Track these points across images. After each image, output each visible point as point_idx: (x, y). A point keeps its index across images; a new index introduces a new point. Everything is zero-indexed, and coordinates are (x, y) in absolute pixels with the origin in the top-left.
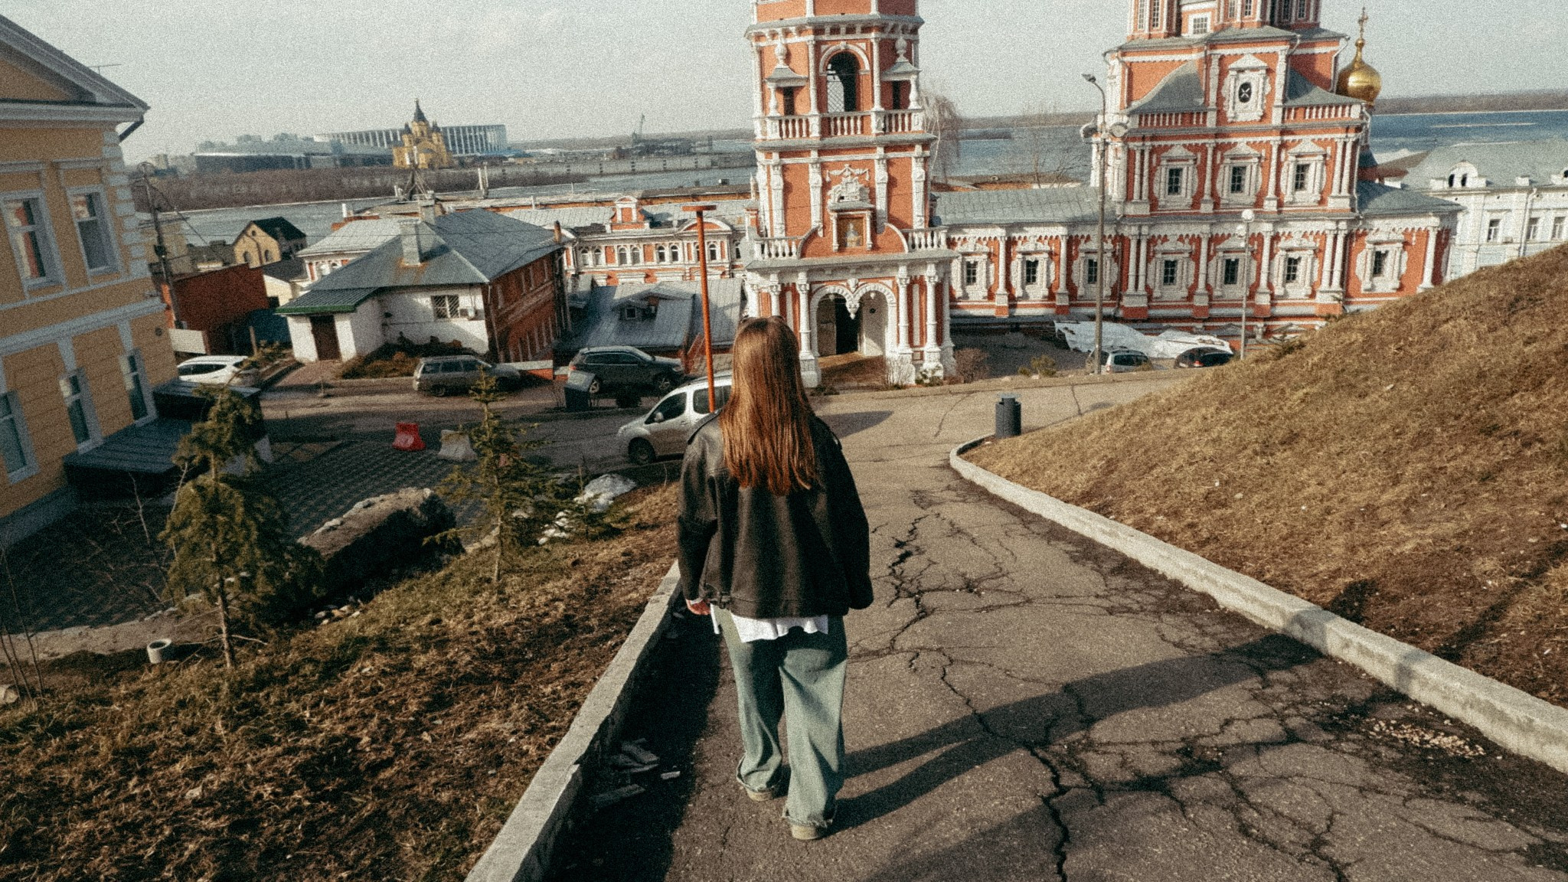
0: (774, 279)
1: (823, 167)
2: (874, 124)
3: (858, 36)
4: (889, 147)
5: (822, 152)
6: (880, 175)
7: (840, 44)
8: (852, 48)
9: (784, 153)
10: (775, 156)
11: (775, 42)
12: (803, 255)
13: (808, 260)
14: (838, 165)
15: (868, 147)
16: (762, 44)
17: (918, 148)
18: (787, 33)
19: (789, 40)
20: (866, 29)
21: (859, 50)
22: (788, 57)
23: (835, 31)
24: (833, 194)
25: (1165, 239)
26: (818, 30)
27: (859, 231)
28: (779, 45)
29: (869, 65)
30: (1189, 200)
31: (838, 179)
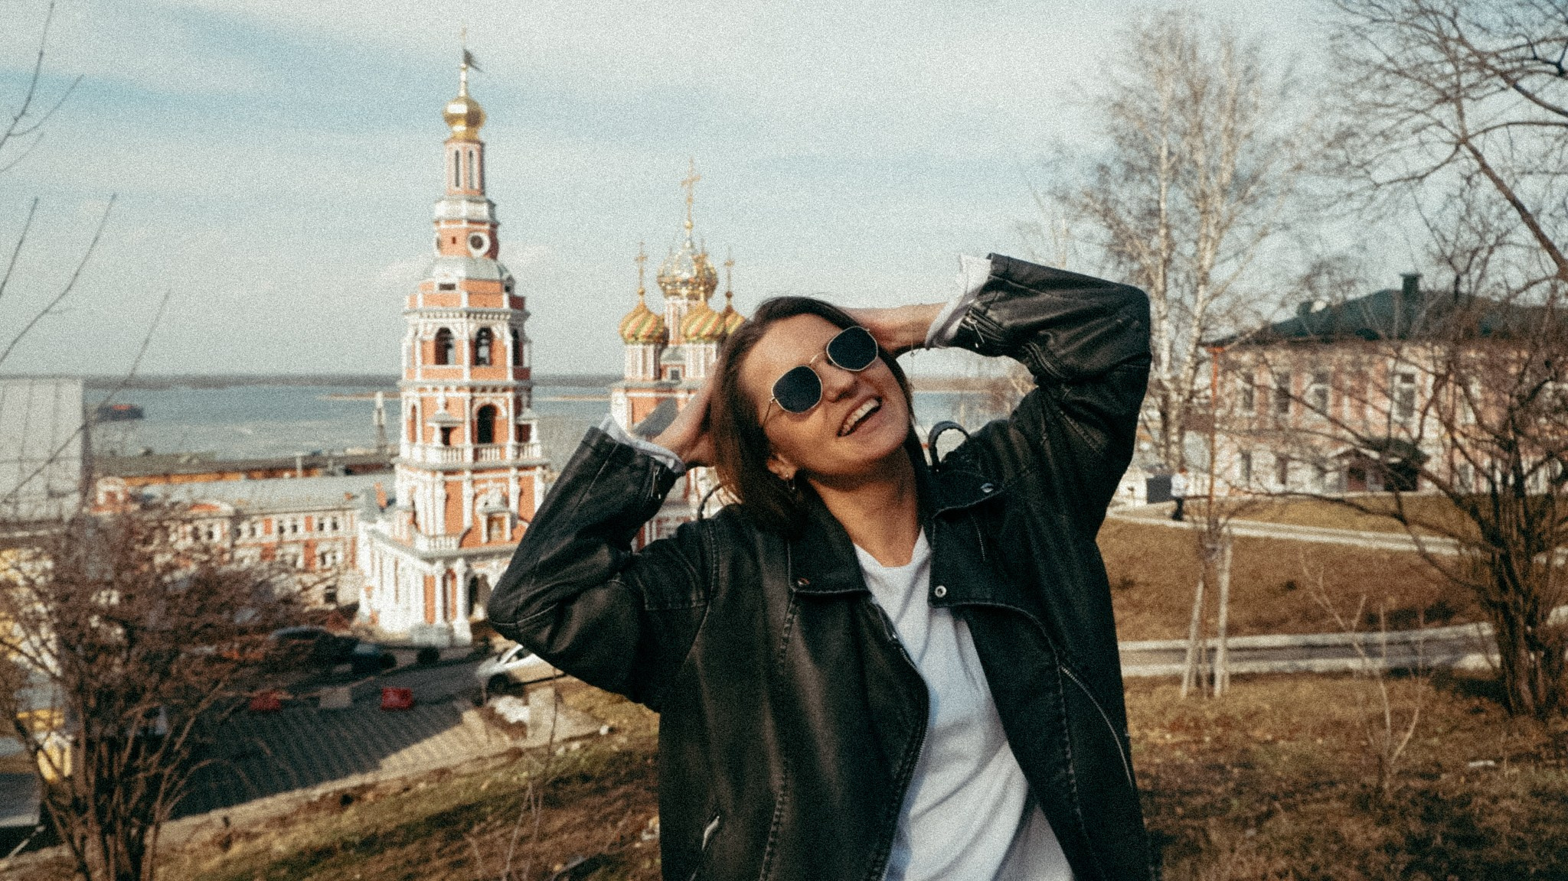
0: (439, 565)
1: (474, 482)
2: (510, 453)
3: (498, 394)
4: (521, 468)
5: (474, 471)
6: (514, 488)
7: (487, 398)
8: (495, 402)
9: (447, 472)
10: (440, 475)
11: (436, 394)
12: (461, 545)
13: (464, 550)
14: (485, 481)
15: (506, 468)
16: (424, 394)
17: (539, 470)
18: (447, 389)
19: (448, 394)
20: (505, 390)
21: (499, 404)
22: (447, 406)
23: (484, 390)
24: (481, 499)
25: (668, 520)
26: (472, 390)
27: (501, 527)
28: (440, 398)
29: (505, 412)
30: (681, 493)
31: (486, 491)
